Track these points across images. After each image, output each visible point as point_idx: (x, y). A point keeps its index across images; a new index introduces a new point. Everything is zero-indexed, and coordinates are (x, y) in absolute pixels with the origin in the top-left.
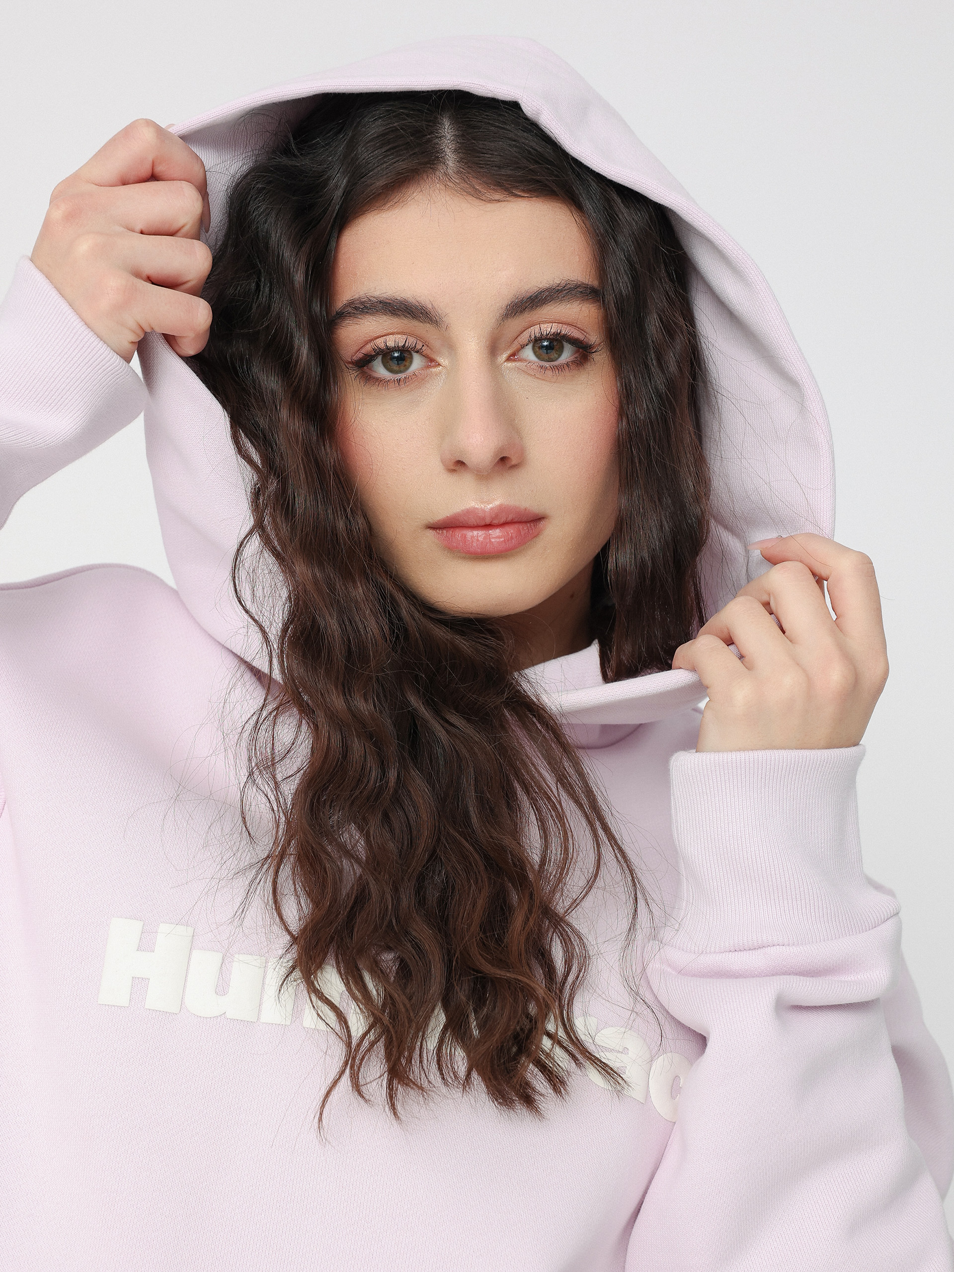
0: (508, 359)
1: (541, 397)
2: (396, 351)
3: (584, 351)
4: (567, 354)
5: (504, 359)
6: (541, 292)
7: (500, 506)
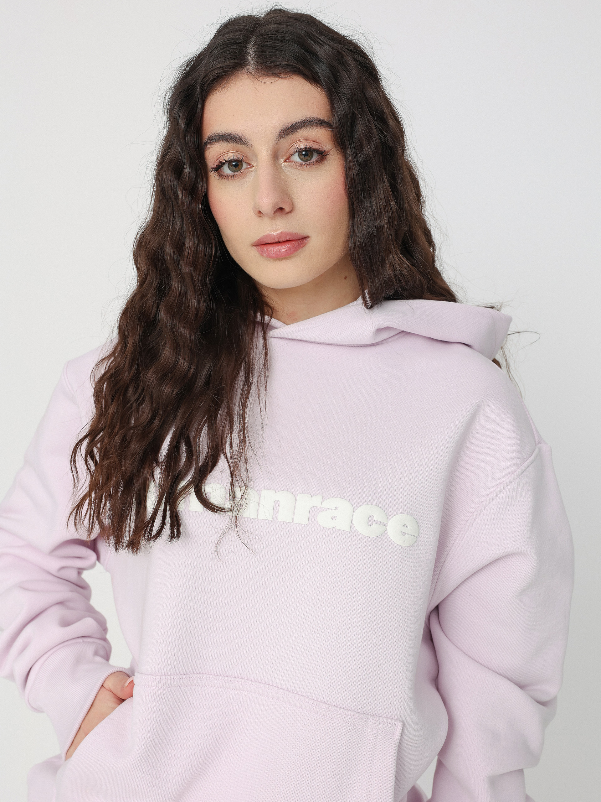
0: (285, 161)
1: (302, 179)
2: (233, 161)
3: (322, 155)
4: (315, 157)
5: (282, 161)
6: (296, 124)
7: (282, 232)
